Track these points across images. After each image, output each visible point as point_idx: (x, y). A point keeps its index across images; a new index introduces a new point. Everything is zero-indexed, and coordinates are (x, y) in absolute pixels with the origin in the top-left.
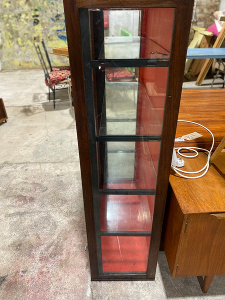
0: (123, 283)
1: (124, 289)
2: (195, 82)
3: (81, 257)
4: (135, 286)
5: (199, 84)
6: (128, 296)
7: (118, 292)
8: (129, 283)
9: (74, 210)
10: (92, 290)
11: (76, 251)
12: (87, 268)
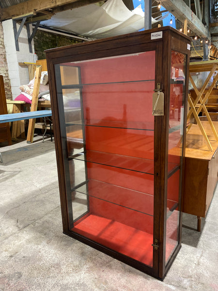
0: (174, 263)
1: (179, 265)
2: (26, 141)
3: (135, 279)
4: (180, 258)
5: (31, 141)
6: (187, 266)
7: (180, 269)
8: (176, 260)
9: (77, 263)
10: (171, 284)
11: (126, 280)
12: (149, 280)
